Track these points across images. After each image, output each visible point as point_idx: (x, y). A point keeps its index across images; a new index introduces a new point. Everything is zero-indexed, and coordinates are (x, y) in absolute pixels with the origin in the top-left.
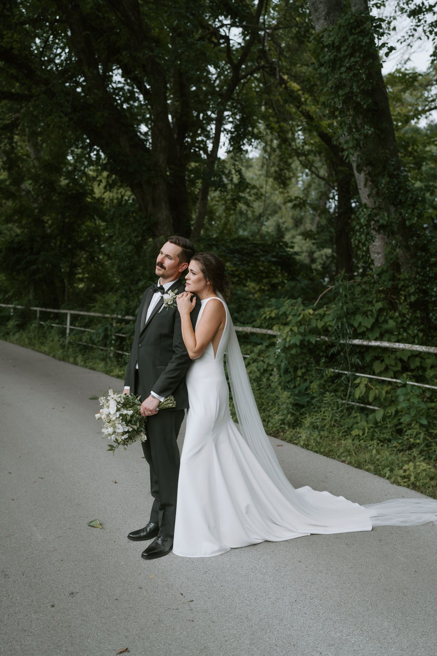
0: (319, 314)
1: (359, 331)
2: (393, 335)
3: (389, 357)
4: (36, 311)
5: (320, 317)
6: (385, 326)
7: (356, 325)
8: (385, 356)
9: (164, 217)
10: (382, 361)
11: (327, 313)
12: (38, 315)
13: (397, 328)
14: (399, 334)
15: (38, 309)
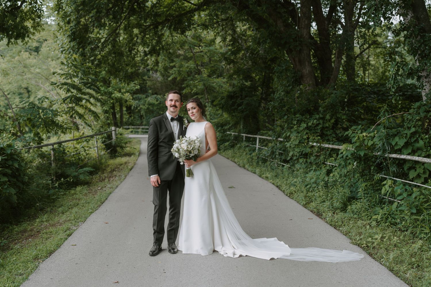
0: (371, 136)
1: (396, 148)
2: (423, 151)
3: (420, 167)
4: (243, 136)
5: (371, 138)
6: (417, 145)
7: (393, 143)
8: (417, 166)
9: (307, 72)
10: (416, 170)
11: (376, 135)
12: (244, 139)
13: (425, 146)
14: (427, 151)
15: (244, 135)
